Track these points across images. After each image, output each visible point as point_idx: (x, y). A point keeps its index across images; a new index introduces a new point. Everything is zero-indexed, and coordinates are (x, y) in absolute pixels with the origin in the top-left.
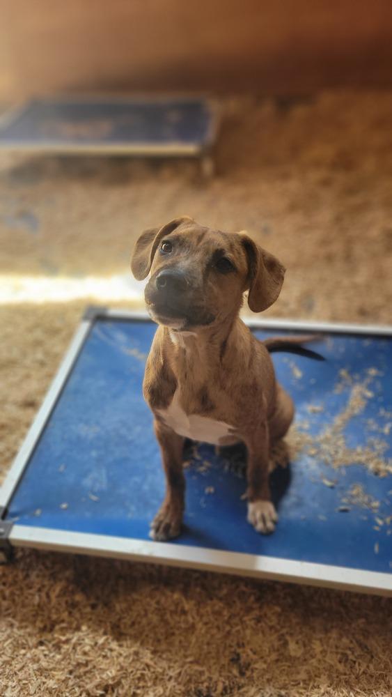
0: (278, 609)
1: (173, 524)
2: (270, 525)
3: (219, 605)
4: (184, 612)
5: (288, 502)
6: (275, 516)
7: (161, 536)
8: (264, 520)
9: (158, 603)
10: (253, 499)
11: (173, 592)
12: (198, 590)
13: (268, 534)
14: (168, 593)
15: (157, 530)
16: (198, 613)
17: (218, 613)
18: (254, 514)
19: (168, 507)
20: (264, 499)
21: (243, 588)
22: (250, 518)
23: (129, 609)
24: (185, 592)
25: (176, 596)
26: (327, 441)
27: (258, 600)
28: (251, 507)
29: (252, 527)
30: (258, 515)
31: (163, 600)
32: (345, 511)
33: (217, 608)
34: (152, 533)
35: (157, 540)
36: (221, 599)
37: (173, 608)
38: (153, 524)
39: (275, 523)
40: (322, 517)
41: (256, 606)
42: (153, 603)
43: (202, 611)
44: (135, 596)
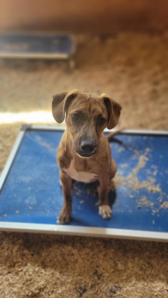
0: (113, 250)
1: (67, 217)
2: (109, 215)
3: (88, 250)
4: (73, 255)
5: (116, 205)
6: (110, 211)
7: (62, 222)
8: (106, 213)
9: (61, 251)
10: (101, 205)
11: (68, 246)
12: (79, 245)
13: (108, 219)
14: (66, 247)
15: (60, 220)
16: (79, 254)
17: (87, 254)
18: (102, 211)
19: (65, 210)
20: (106, 204)
21: (98, 242)
22: (100, 213)
23: (48, 255)
24: (73, 246)
25: (69, 248)
26: (130, 179)
27: (104, 247)
28: (100, 208)
29: (101, 216)
30: (104, 211)
31: (63, 250)
32: (139, 208)
33: (87, 252)
34: (58, 221)
35: (60, 224)
36: (88, 248)
37: (68, 253)
38: (58, 218)
39: (111, 214)
40: (130, 211)
41: (104, 249)
42: (59, 252)
43: (81, 253)
44: (51, 249)
